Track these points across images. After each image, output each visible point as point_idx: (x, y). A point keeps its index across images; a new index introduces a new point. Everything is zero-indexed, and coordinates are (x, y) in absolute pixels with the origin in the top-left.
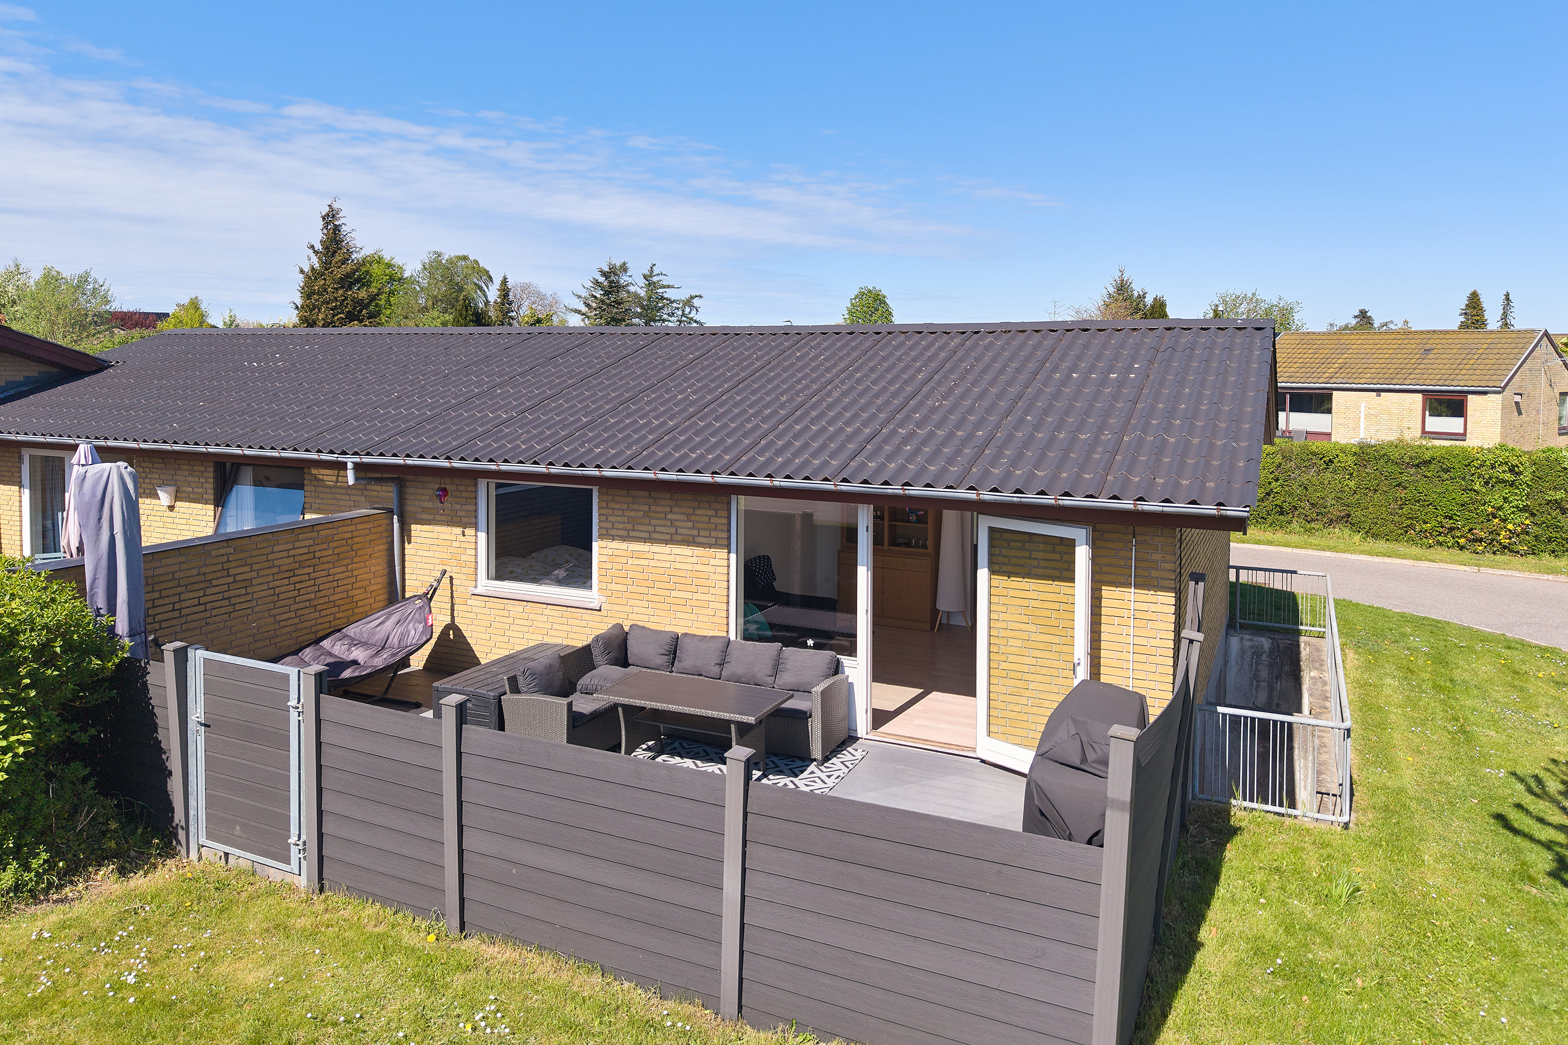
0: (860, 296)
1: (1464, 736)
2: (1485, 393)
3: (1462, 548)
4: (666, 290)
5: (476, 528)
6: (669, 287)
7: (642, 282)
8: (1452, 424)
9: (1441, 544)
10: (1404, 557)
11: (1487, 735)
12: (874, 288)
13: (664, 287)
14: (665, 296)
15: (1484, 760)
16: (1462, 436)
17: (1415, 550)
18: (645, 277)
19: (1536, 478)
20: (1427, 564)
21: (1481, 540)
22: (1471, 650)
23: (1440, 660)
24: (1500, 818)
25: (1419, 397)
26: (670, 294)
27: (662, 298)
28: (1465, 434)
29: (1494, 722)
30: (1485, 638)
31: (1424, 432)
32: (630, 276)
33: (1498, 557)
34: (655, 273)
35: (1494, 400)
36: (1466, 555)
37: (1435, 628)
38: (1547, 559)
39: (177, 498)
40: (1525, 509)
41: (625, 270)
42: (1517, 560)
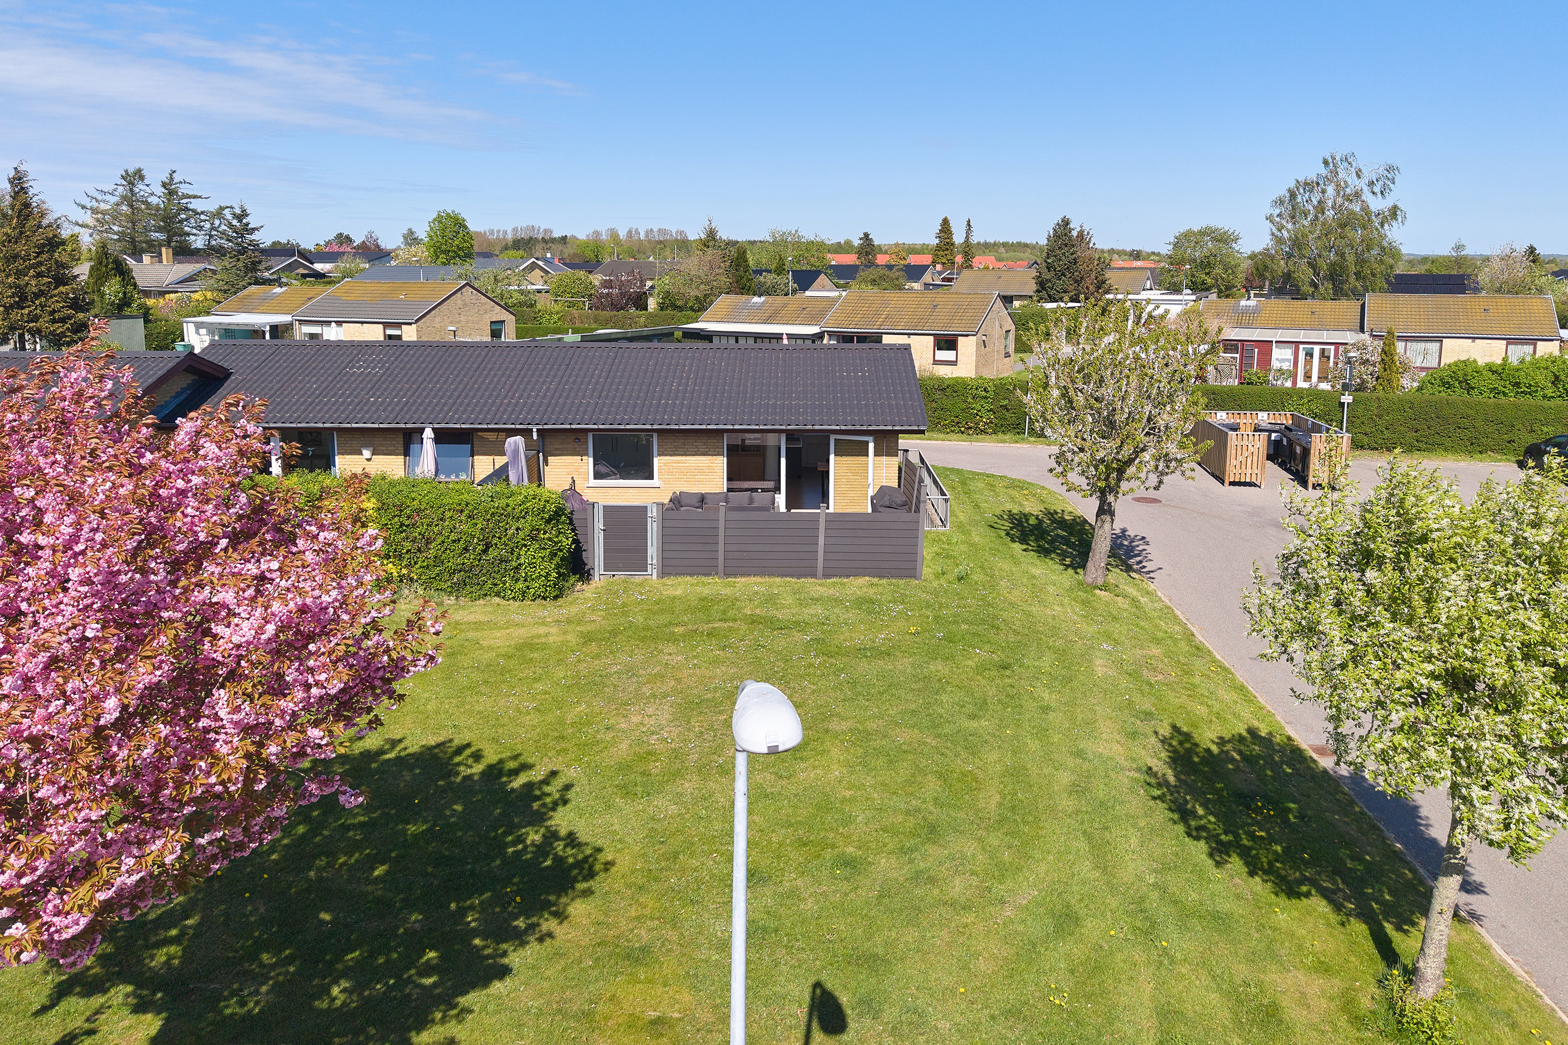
0: (439, 219)
1: (977, 506)
2: (967, 336)
3: (962, 433)
4: (192, 200)
5: (587, 455)
6: (195, 197)
7: (160, 191)
8: (948, 355)
9: (952, 431)
10: (937, 440)
11: (984, 505)
12: (453, 211)
13: (189, 197)
14: (191, 206)
15: (985, 512)
16: (954, 363)
17: (942, 436)
18: (164, 185)
19: (996, 394)
20: (947, 442)
21: (971, 428)
22: (974, 479)
23: (963, 483)
24: (990, 526)
25: (932, 337)
26: (195, 205)
27: (187, 209)
28: (956, 361)
29: (986, 502)
30: (978, 474)
31: (934, 360)
32: (147, 185)
33: (979, 436)
34: (175, 181)
35: (973, 339)
36: (964, 436)
37: (958, 472)
38: (1000, 435)
39: (373, 454)
40: (991, 410)
41: (142, 178)
42: (988, 436)
